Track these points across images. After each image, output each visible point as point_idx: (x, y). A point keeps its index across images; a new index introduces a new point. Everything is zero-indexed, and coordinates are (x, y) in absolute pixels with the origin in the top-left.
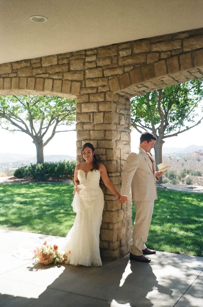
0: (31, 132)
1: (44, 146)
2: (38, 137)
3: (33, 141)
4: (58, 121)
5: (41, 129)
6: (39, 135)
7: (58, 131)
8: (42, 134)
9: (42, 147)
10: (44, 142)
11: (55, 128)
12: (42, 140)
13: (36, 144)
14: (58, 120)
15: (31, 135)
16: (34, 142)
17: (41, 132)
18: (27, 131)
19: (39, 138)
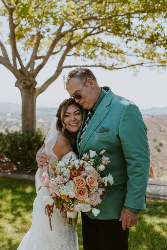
0: (12, 62)
1: (39, 94)
2: (27, 75)
3: (17, 82)
4: (70, 46)
5: (35, 57)
6: (29, 70)
7: (68, 65)
8: (35, 67)
9: (33, 96)
10: (38, 86)
11: (63, 58)
12: (35, 80)
13: (21, 90)
14: (71, 44)
15: (13, 69)
16: (17, 84)
17: (34, 63)
18: (4, 60)
19: (29, 75)
